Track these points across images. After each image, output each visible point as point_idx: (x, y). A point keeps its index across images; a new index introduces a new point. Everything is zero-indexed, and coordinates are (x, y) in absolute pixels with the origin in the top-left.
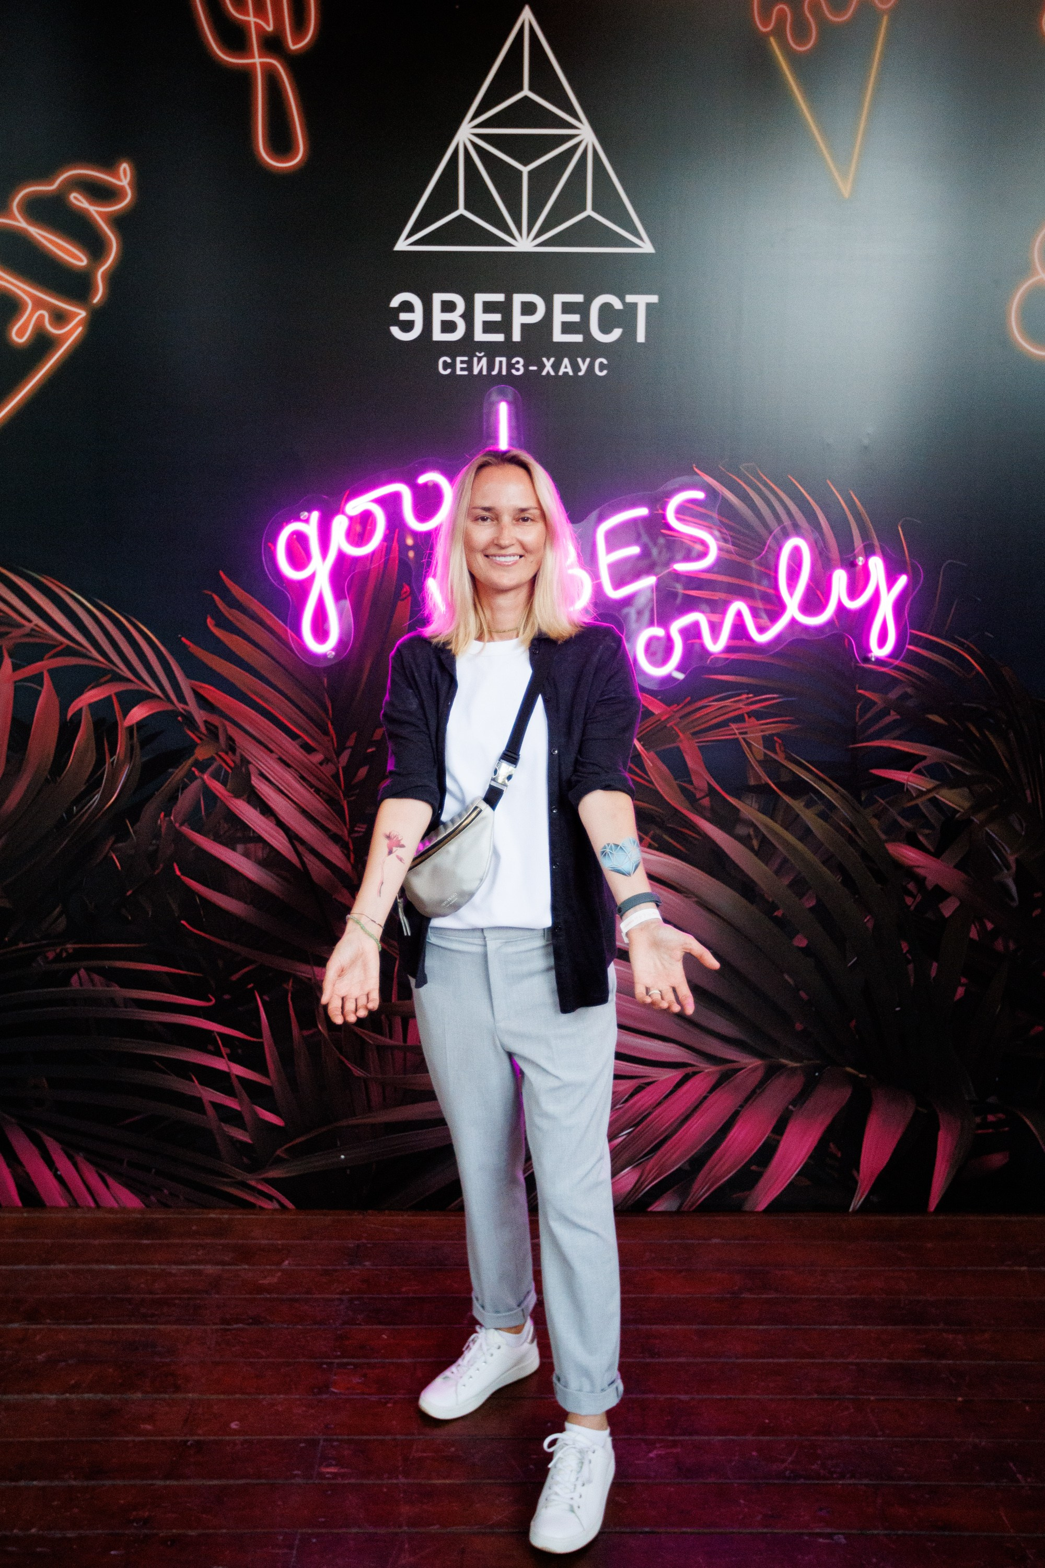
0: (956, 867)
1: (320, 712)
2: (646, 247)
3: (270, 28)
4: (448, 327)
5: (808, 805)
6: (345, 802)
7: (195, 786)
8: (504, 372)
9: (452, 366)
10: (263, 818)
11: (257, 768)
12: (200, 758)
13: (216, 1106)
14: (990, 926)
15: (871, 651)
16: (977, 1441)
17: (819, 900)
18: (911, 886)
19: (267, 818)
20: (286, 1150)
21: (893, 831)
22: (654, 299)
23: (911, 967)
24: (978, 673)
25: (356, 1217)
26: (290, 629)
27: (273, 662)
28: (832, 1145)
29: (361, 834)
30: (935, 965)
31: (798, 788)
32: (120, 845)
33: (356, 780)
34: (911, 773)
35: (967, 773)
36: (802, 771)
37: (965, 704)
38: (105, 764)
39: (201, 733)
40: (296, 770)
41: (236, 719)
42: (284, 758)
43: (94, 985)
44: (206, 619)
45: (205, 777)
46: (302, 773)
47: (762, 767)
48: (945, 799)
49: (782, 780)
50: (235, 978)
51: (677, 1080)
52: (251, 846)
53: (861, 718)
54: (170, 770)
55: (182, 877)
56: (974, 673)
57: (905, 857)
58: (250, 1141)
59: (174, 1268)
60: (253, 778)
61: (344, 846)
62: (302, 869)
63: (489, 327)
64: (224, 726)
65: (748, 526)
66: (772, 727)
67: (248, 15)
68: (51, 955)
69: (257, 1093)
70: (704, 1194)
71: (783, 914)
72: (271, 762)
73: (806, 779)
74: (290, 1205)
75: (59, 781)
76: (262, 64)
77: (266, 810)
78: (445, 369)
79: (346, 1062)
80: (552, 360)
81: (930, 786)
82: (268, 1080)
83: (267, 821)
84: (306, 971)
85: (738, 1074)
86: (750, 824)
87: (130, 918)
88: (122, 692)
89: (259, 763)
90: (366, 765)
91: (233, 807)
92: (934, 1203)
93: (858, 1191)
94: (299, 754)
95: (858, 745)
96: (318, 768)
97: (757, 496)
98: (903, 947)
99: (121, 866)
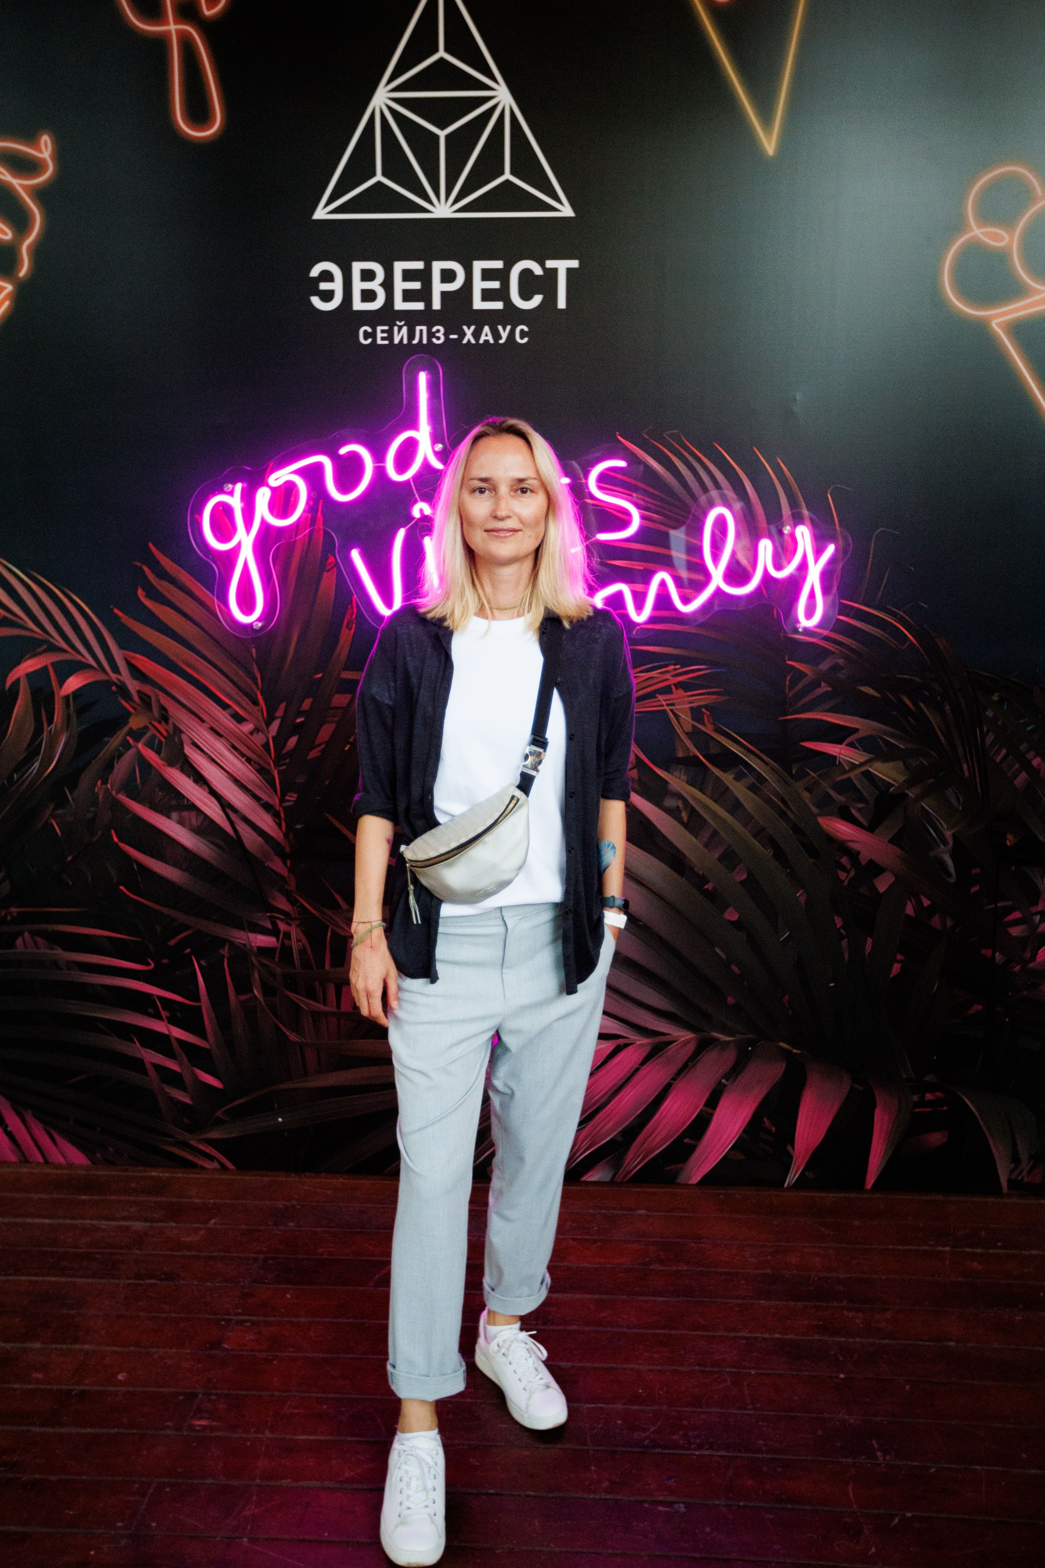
0: (890, 842)
1: (249, 681)
2: (566, 211)
4: (368, 296)
5: (737, 779)
6: (276, 771)
7: (129, 755)
8: (425, 341)
9: (373, 335)
10: (195, 785)
11: (191, 739)
12: (135, 727)
13: (158, 1068)
14: (926, 902)
15: (798, 622)
16: (847, 1417)
17: (750, 874)
18: (844, 860)
19: (200, 786)
20: (226, 1112)
21: (825, 804)
22: (574, 264)
23: (844, 943)
24: (912, 643)
25: (293, 1178)
26: (218, 598)
27: (203, 633)
28: (765, 1119)
29: (291, 803)
30: (870, 941)
31: (727, 761)
32: (59, 812)
33: (286, 750)
34: (842, 746)
35: (902, 747)
36: (731, 742)
37: (898, 676)
38: (43, 732)
39: (134, 702)
40: (228, 740)
41: (169, 689)
42: (214, 726)
43: (38, 948)
44: (137, 590)
45: (140, 746)
46: (230, 740)
47: (690, 739)
48: (879, 772)
49: (712, 752)
50: (172, 942)
51: (609, 1052)
52: (185, 814)
53: (791, 689)
54: (105, 739)
55: (122, 845)
56: (908, 644)
57: (838, 831)
58: (190, 1102)
59: (104, 1224)
60: (185, 746)
61: (276, 815)
62: (235, 837)
63: (408, 296)
64: (157, 696)
65: (673, 494)
66: (701, 699)
69: (196, 1056)
70: (636, 1166)
71: (714, 888)
72: (205, 733)
73: (735, 751)
74: (229, 1165)
77: (200, 779)
78: (366, 339)
79: (281, 1025)
80: (473, 328)
81: (863, 759)
82: (205, 1042)
83: (200, 790)
84: (241, 937)
85: (669, 1047)
86: (679, 796)
87: (71, 883)
88: (57, 662)
89: (192, 732)
90: (295, 735)
91: (167, 775)
92: (870, 1181)
93: (792, 1166)
94: (230, 723)
95: (789, 717)
96: (248, 737)
97: (682, 464)
98: (836, 922)
99: (61, 831)
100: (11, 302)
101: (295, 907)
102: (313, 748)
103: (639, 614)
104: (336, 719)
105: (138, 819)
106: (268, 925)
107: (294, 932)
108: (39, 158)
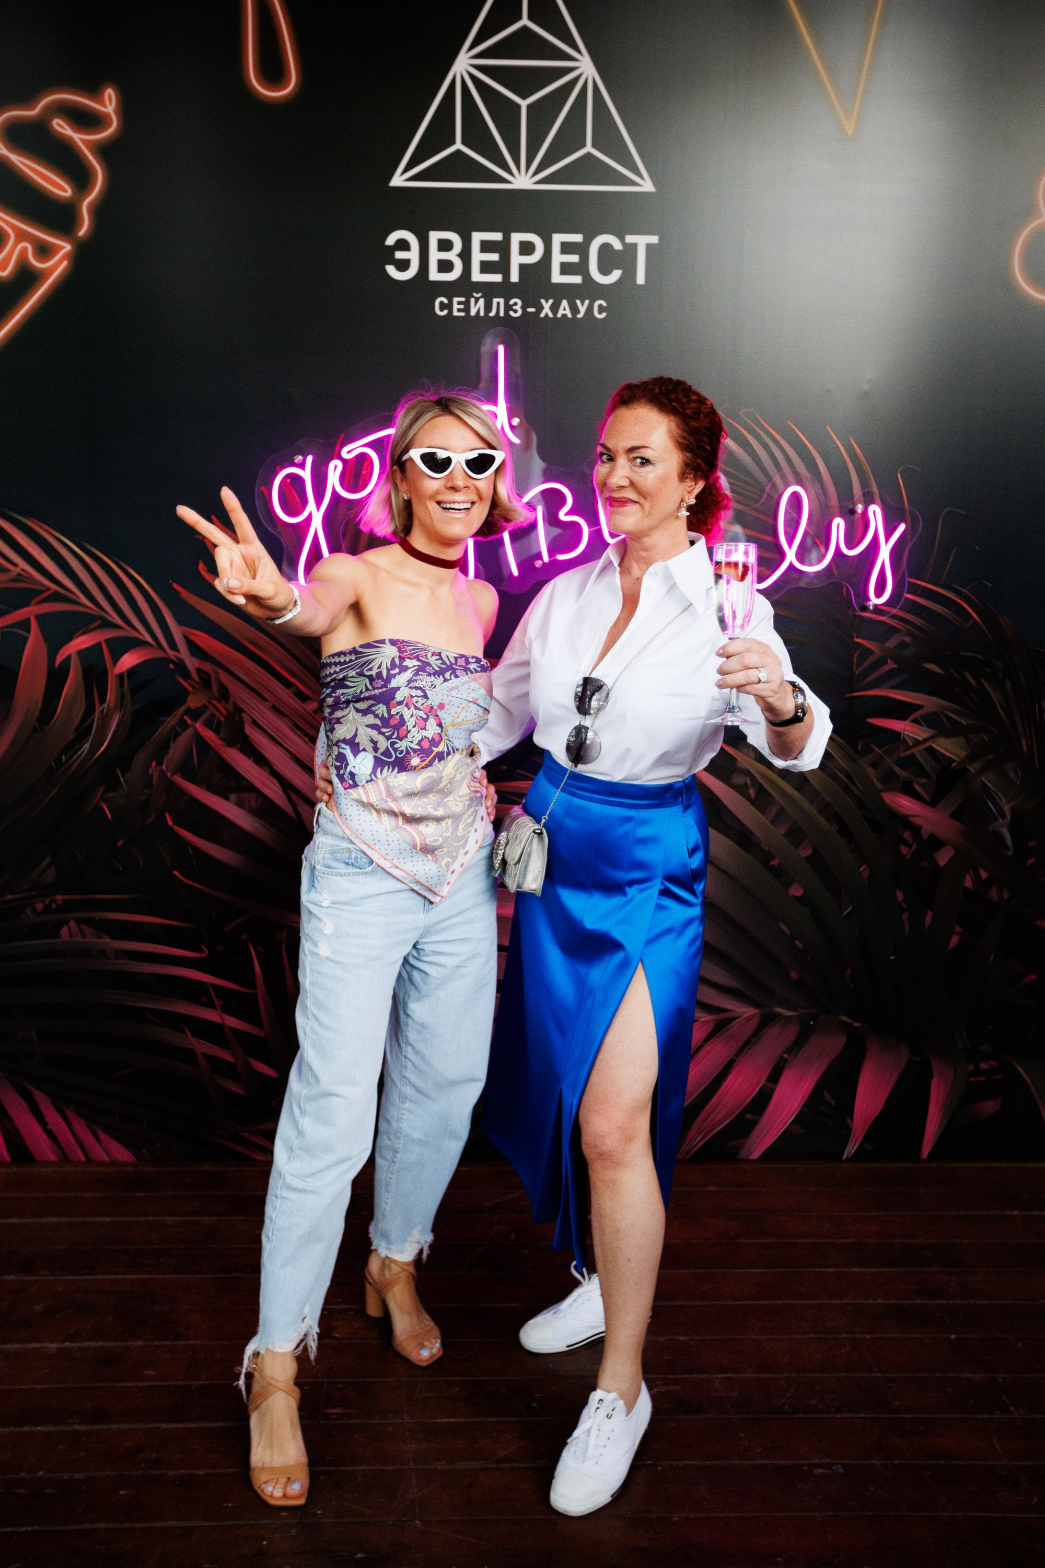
0: (951, 816)
2: (647, 186)
4: (445, 266)
7: (187, 735)
8: (502, 314)
9: (449, 306)
10: (257, 767)
11: (251, 718)
12: (193, 707)
13: (209, 1058)
14: (984, 875)
15: (871, 600)
16: (970, 1376)
17: (815, 850)
18: (907, 835)
19: (261, 767)
21: (889, 780)
22: (654, 239)
23: (905, 916)
24: (975, 622)
28: (826, 1093)
30: (930, 914)
32: (111, 794)
34: (907, 722)
35: (964, 722)
37: (962, 653)
38: (95, 712)
39: (192, 680)
40: (291, 719)
41: (230, 668)
42: (278, 706)
43: (84, 936)
44: (198, 564)
45: (198, 725)
46: (294, 719)
48: (942, 748)
50: (227, 929)
52: (245, 795)
53: (857, 667)
54: (162, 719)
55: (176, 828)
56: (971, 622)
57: (901, 807)
58: (242, 1092)
59: (169, 1220)
60: (246, 726)
62: (296, 818)
63: (486, 267)
64: (217, 674)
65: (748, 473)
68: (40, 906)
70: (698, 1143)
71: (779, 864)
72: (264, 710)
75: (47, 728)
77: (260, 760)
78: (441, 310)
80: (551, 301)
81: (926, 735)
82: (260, 1030)
83: (261, 771)
85: (733, 1023)
86: (747, 773)
88: (113, 639)
89: (253, 711)
91: (226, 756)
92: (925, 1153)
93: (851, 1138)
94: (294, 702)
95: (855, 694)
96: (311, 715)
97: (757, 442)
98: (898, 895)
99: (111, 815)
100: (69, 262)
105: (193, 801)
108: (102, 113)
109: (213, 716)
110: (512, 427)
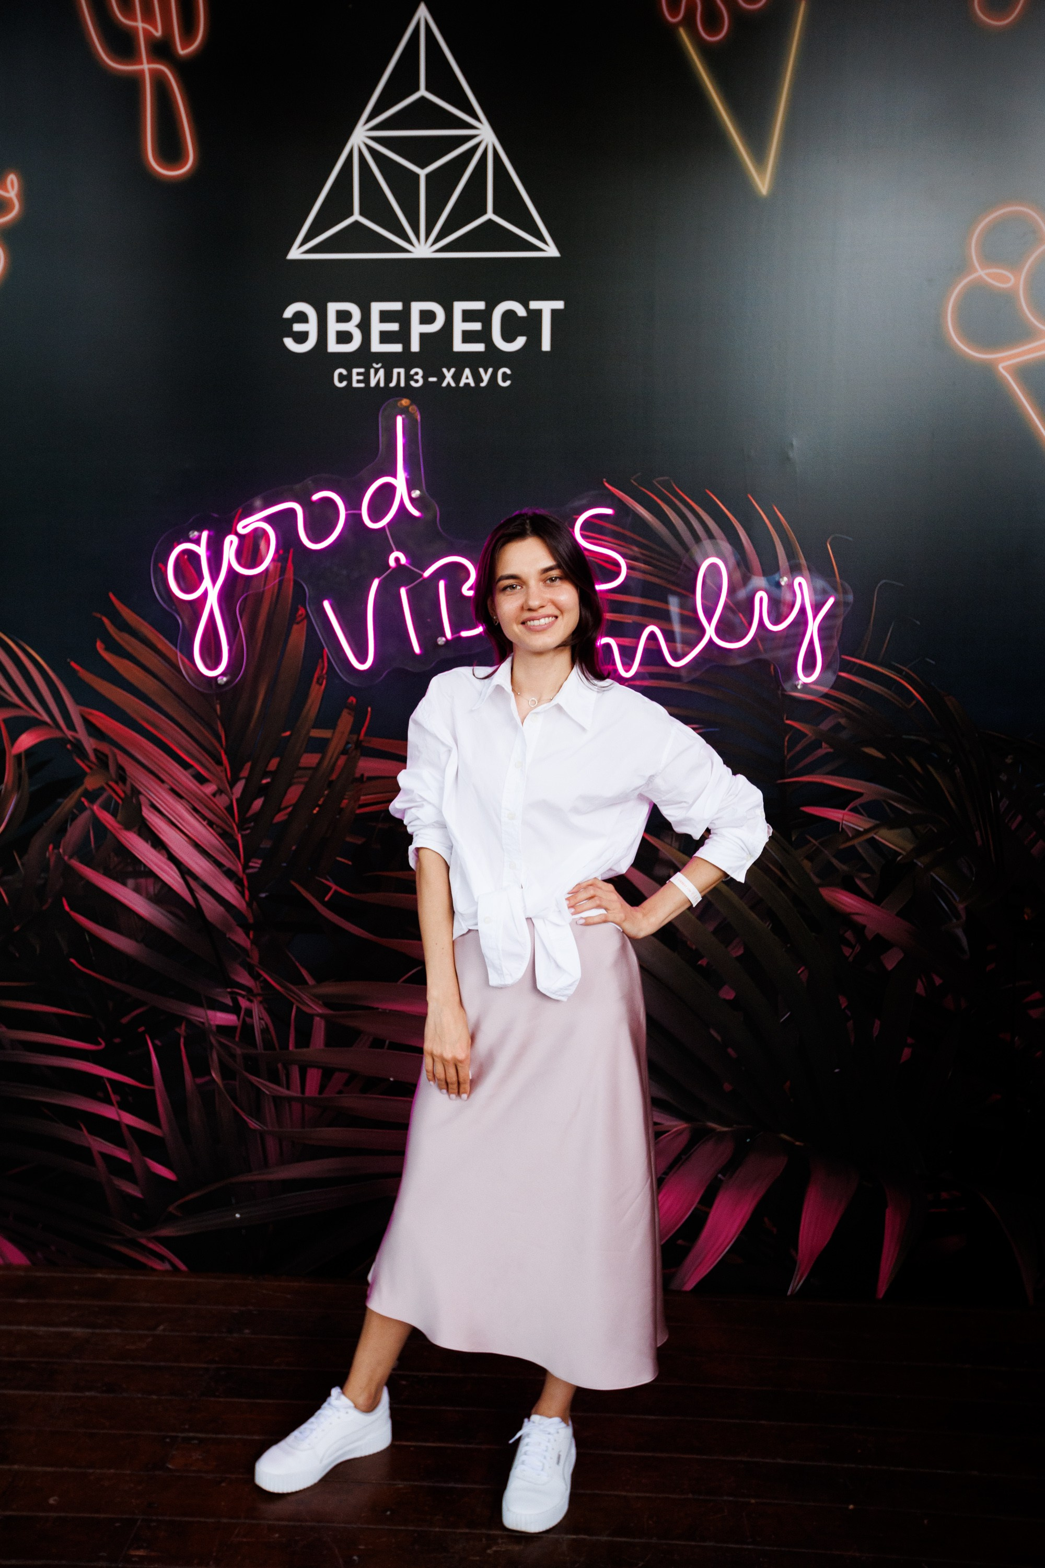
0: (898, 914)
1: (214, 741)
2: (551, 251)
3: (158, 34)
4: (344, 337)
6: (240, 836)
7: (85, 817)
8: (402, 384)
9: (349, 378)
10: (152, 850)
11: (149, 800)
12: (90, 789)
13: (105, 1157)
14: (938, 981)
15: (799, 679)
17: (747, 949)
18: (849, 935)
19: (159, 852)
20: (178, 1207)
21: (828, 875)
22: (559, 305)
23: (850, 1024)
24: (919, 701)
25: (251, 1281)
26: (181, 651)
27: (165, 689)
28: (766, 1219)
29: (256, 870)
30: (877, 1023)
32: (6, 878)
33: (251, 812)
34: (846, 811)
35: (909, 812)
37: (904, 737)
39: (91, 762)
40: (189, 802)
41: (128, 748)
42: (177, 789)
44: (96, 642)
45: (95, 808)
46: (192, 803)
48: (886, 840)
50: (125, 1020)
52: (143, 881)
53: (790, 750)
54: (59, 800)
55: (73, 914)
56: (914, 703)
57: (841, 903)
58: (139, 1195)
60: (144, 809)
61: (238, 883)
62: (194, 906)
63: (386, 337)
64: (115, 756)
65: (664, 544)
67: (135, 20)
69: (148, 1144)
71: (708, 964)
72: (164, 794)
74: (183, 1267)
76: (151, 71)
77: (158, 844)
78: (341, 381)
79: (240, 1112)
80: (453, 370)
81: (867, 826)
82: (160, 1130)
83: (159, 856)
84: (200, 1014)
87: (17, 955)
88: (10, 719)
89: (151, 794)
90: (261, 796)
91: (123, 839)
92: (882, 1289)
93: (796, 1273)
94: (192, 784)
95: (787, 780)
96: (209, 798)
97: (673, 513)
98: (841, 1002)
99: (9, 900)
101: (258, 983)
102: (279, 810)
103: (627, 671)
104: (306, 779)
105: (91, 887)
106: (229, 1001)
107: (257, 1009)
109: (110, 798)
110: (411, 499)
